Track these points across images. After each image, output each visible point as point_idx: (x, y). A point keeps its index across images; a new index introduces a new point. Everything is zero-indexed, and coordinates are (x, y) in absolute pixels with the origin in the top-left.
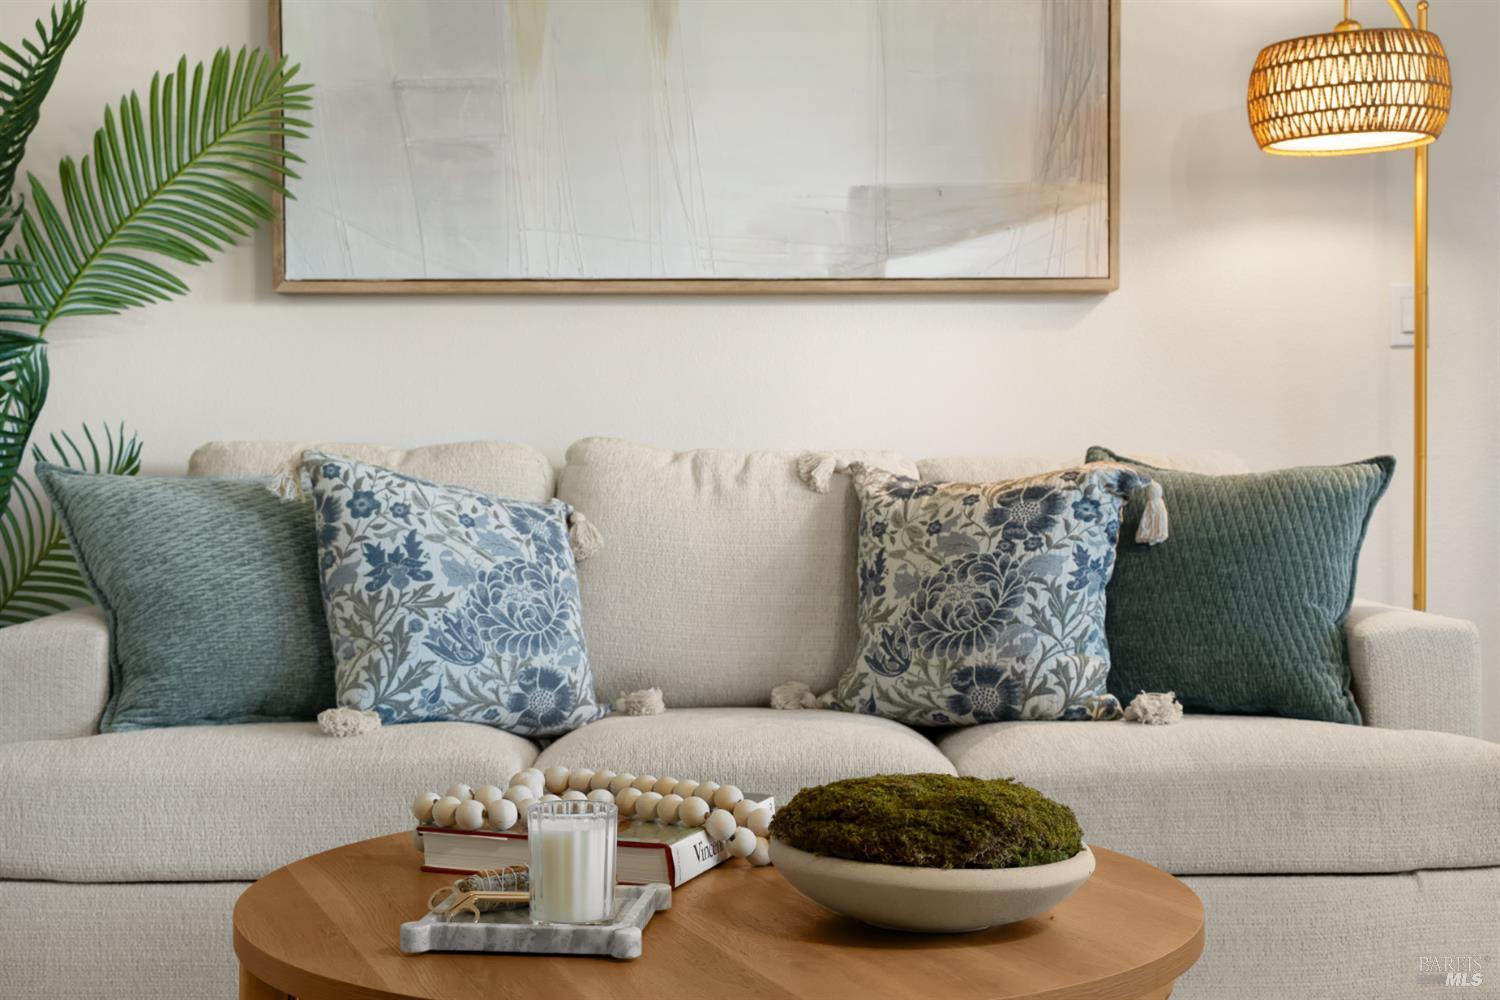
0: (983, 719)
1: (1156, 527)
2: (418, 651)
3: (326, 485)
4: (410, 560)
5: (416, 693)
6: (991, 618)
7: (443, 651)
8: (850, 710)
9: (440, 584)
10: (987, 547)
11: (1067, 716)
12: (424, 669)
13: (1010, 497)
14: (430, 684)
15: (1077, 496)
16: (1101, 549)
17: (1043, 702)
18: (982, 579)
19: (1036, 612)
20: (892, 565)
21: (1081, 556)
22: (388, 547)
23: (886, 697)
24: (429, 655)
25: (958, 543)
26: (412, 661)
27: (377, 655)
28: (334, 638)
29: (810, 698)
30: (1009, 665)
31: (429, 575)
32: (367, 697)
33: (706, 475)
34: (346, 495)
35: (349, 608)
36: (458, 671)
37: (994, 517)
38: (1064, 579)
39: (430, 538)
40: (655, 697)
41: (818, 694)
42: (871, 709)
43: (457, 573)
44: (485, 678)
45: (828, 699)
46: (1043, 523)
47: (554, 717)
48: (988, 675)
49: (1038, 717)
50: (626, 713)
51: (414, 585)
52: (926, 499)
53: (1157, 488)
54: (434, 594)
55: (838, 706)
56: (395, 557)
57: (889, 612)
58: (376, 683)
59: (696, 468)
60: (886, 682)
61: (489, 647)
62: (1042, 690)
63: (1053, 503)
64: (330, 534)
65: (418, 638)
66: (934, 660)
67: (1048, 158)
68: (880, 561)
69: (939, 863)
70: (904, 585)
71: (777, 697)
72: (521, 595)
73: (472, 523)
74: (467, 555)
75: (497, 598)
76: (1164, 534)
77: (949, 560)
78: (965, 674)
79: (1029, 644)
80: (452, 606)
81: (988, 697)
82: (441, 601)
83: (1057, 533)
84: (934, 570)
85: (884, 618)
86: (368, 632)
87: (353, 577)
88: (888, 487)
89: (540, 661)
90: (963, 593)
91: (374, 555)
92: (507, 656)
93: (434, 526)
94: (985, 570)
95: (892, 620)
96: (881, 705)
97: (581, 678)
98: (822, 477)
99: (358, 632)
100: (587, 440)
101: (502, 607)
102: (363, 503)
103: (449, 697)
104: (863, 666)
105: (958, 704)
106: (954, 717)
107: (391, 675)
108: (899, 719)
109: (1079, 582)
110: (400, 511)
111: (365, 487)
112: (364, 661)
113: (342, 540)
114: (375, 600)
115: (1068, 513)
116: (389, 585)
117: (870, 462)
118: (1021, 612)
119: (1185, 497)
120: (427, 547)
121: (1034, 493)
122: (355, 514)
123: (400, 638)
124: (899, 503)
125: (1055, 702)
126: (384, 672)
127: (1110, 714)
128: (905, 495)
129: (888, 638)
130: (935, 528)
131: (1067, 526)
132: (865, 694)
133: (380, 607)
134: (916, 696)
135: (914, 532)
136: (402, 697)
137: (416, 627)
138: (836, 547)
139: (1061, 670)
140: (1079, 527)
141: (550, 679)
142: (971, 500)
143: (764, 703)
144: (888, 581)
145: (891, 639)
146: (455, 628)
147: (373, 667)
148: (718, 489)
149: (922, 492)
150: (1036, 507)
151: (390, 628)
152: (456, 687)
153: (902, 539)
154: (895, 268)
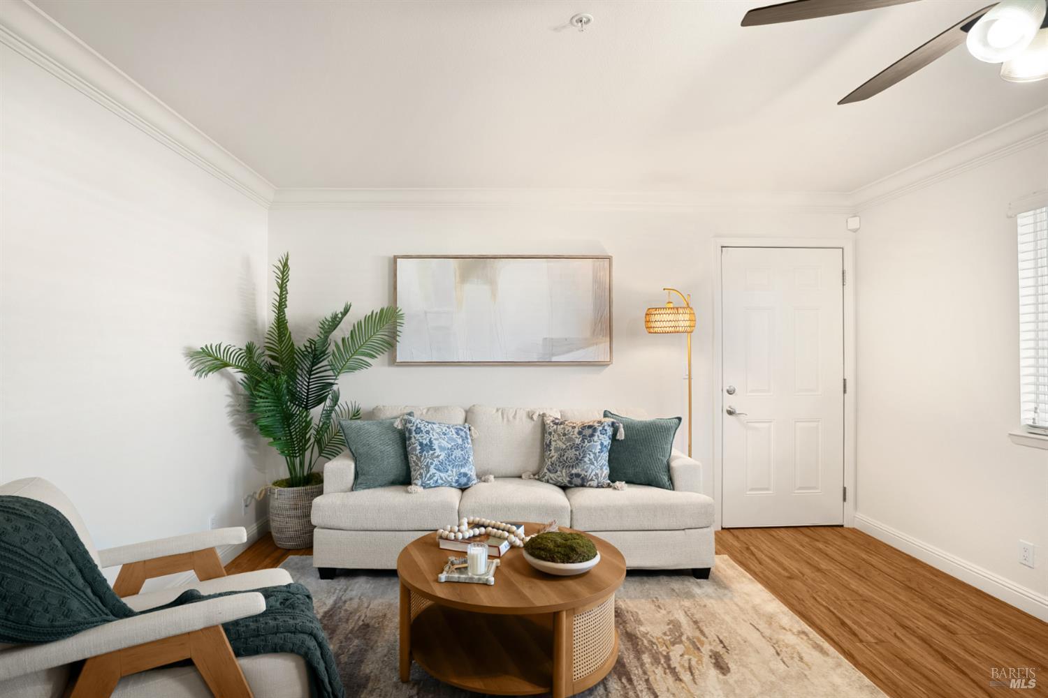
0: (577, 486)
1: (621, 435)
2: (432, 470)
3: (409, 425)
4: (430, 446)
5: (432, 481)
6: (578, 461)
7: (438, 470)
8: (542, 481)
9: (438, 452)
10: (578, 441)
11: (598, 487)
12: (434, 475)
13: (584, 428)
14: (435, 478)
15: (601, 428)
16: (607, 442)
17: (592, 483)
18: (576, 450)
19: (590, 460)
20: (553, 443)
21: (602, 444)
22: (424, 442)
23: (551, 479)
24: (435, 471)
25: (570, 439)
26: (431, 473)
27: (422, 471)
28: (411, 465)
29: (532, 476)
30: (583, 473)
31: (435, 449)
32: (419, 482)
33: (505, 416)
34: (414, 428)
35: (415, 458)
36: (442, 475)
37: (580, 433)
38: (598, 451)
39: (435, 439)
40: (492, 477)
41: (534, 475)
42: (548, 482)
43: (442, 448)
44: (449, 476)
45: (537, 477)
46: (592, 435)
47: (466, 484)
48: (578, 475)
49: (590, 486)
50: (484, 481)
51: (431, 452)
52: (562, 426)
53: (621, 425)
54: (436, 454)
55: (539, 480)
56: (426, 445)
57: (553, 457)
58: (422, 478)
59: (502, 414)
60: (552, 475)
61: (450, 468)
62: (592, 480)
63: (595, 430)
64: (410, 438)
65: (432, 466)
66: (564, 471)
67: (594, 330)
68: (550, 442)
69: (563, 562)
70: (557, 449)
71: (523, 477)
72: (458, 453)
73: (445, 434)
74: (444, 444)
75: (452, 455)
76: (623, 438)
77: (568, 444)
78: (572, 475)
79: (588, 468)
80: (441, 458)
81: (578, 481)
82: (438, 456)
83: (596, 438)
84: (564, 447)
85: (551, 458)
86: (420, 464)
87: (416, 450)
88: (553, 421)
89: (463, 470)
90: (571, 454)
91: (421, 444)
92: (454, 470)
93: (436, 436)
94: (577, 448)
95: (553, 459)
96: (551, 481)
97: (473, 474)
98: (535, 417)
99: (417, 465)
100: (474, 406)
101: (453, 457)
102: (418, 431)
103: (440, 481)
104: (546, 470)
105: (570, 482)
106: (569, 485)
107: (426, 477)
108: (555, 484)
109: (601, 451)
110: (428, 432)
111: (419, 426)
112: (419, 473)
113: (413, 440)
114: (421, 456)
115: (598, 433)
116: (425, 452)
117: (548, 413)
118: (586, 459)
119: (629, 427)
120: (434, 442)
121: (590, 427)
122: (416, 433)
123: (428, 467)
124: (555, 427)
125: (594, 483)
126: (424, 475)
127: (609, 486)
128: (557, 424)
129: (552, 464)
130: (565, 435)
131: (598, 436)
132: (546, 478)
133: (423, 458)
134: (559, 479)
135: (559, 435)
136: (428, 482)
137: (432, 464)
138: (539, 436)
139: (596, 475)
140: (601, 437)
141: (465, 475)
142: (573, 428)
143: (520, 477)
144: (552, 448)
145: (553, 464)
146: (441, 463)
147: (421, 474)
148: (508, 420)
149: (561, 424)
150: (590, 431)
151: (425, 464)
152: (442, 479)
153: (556, 437)
154: (554, 359)
